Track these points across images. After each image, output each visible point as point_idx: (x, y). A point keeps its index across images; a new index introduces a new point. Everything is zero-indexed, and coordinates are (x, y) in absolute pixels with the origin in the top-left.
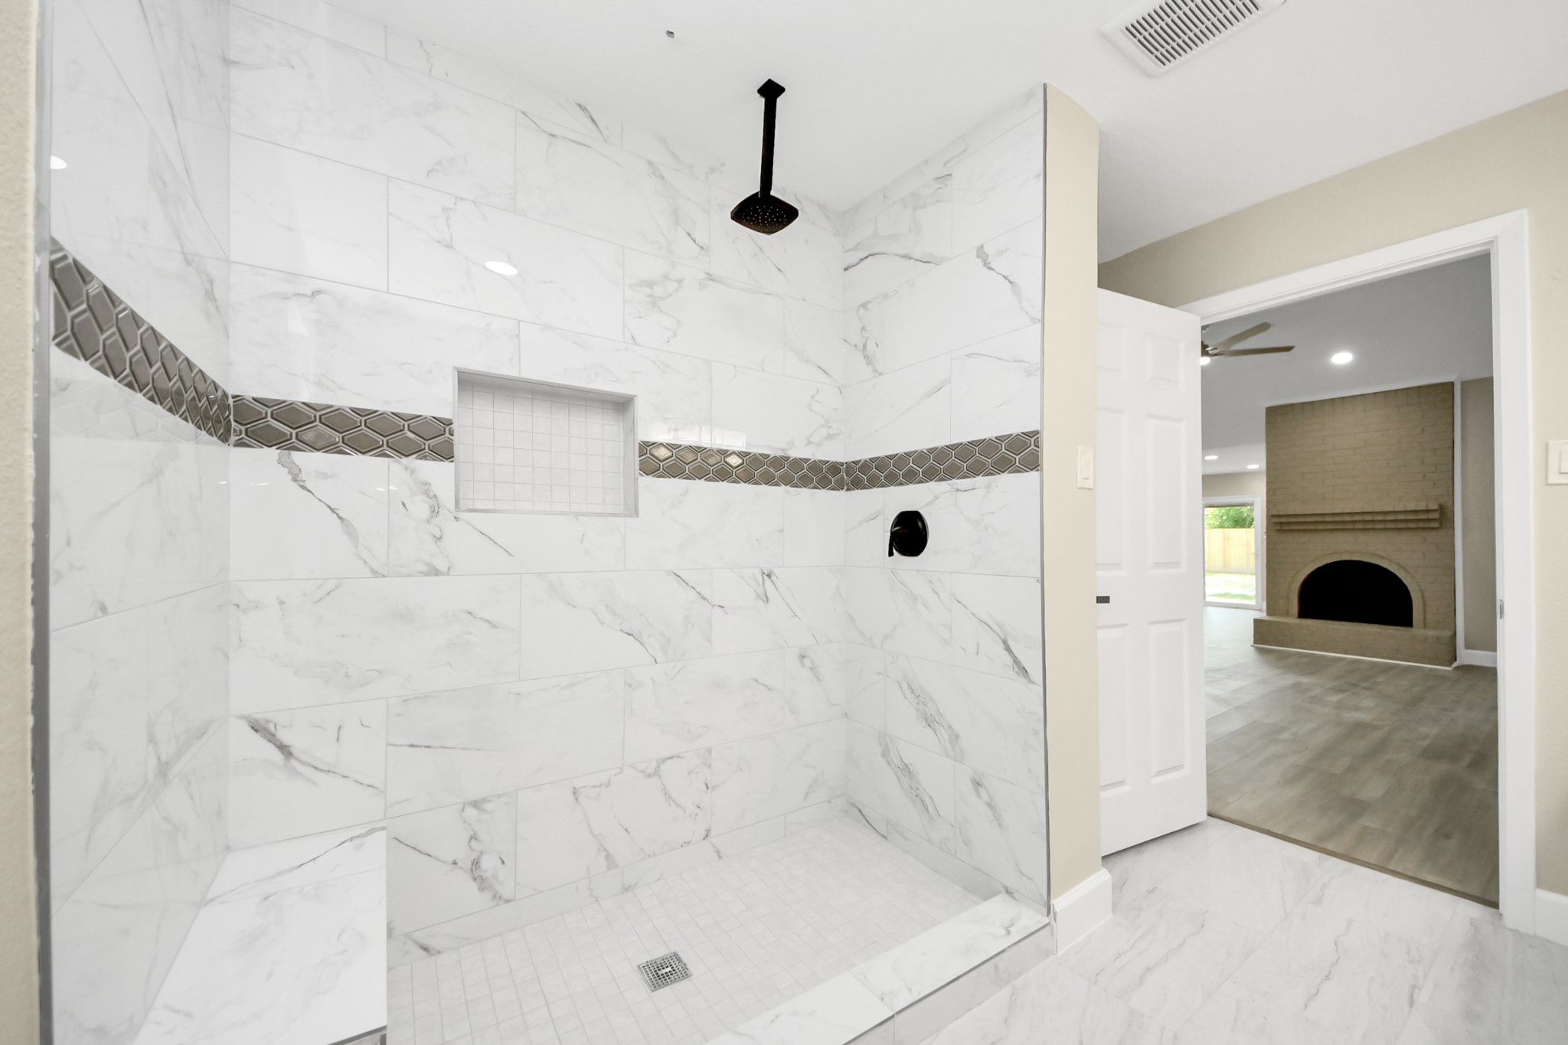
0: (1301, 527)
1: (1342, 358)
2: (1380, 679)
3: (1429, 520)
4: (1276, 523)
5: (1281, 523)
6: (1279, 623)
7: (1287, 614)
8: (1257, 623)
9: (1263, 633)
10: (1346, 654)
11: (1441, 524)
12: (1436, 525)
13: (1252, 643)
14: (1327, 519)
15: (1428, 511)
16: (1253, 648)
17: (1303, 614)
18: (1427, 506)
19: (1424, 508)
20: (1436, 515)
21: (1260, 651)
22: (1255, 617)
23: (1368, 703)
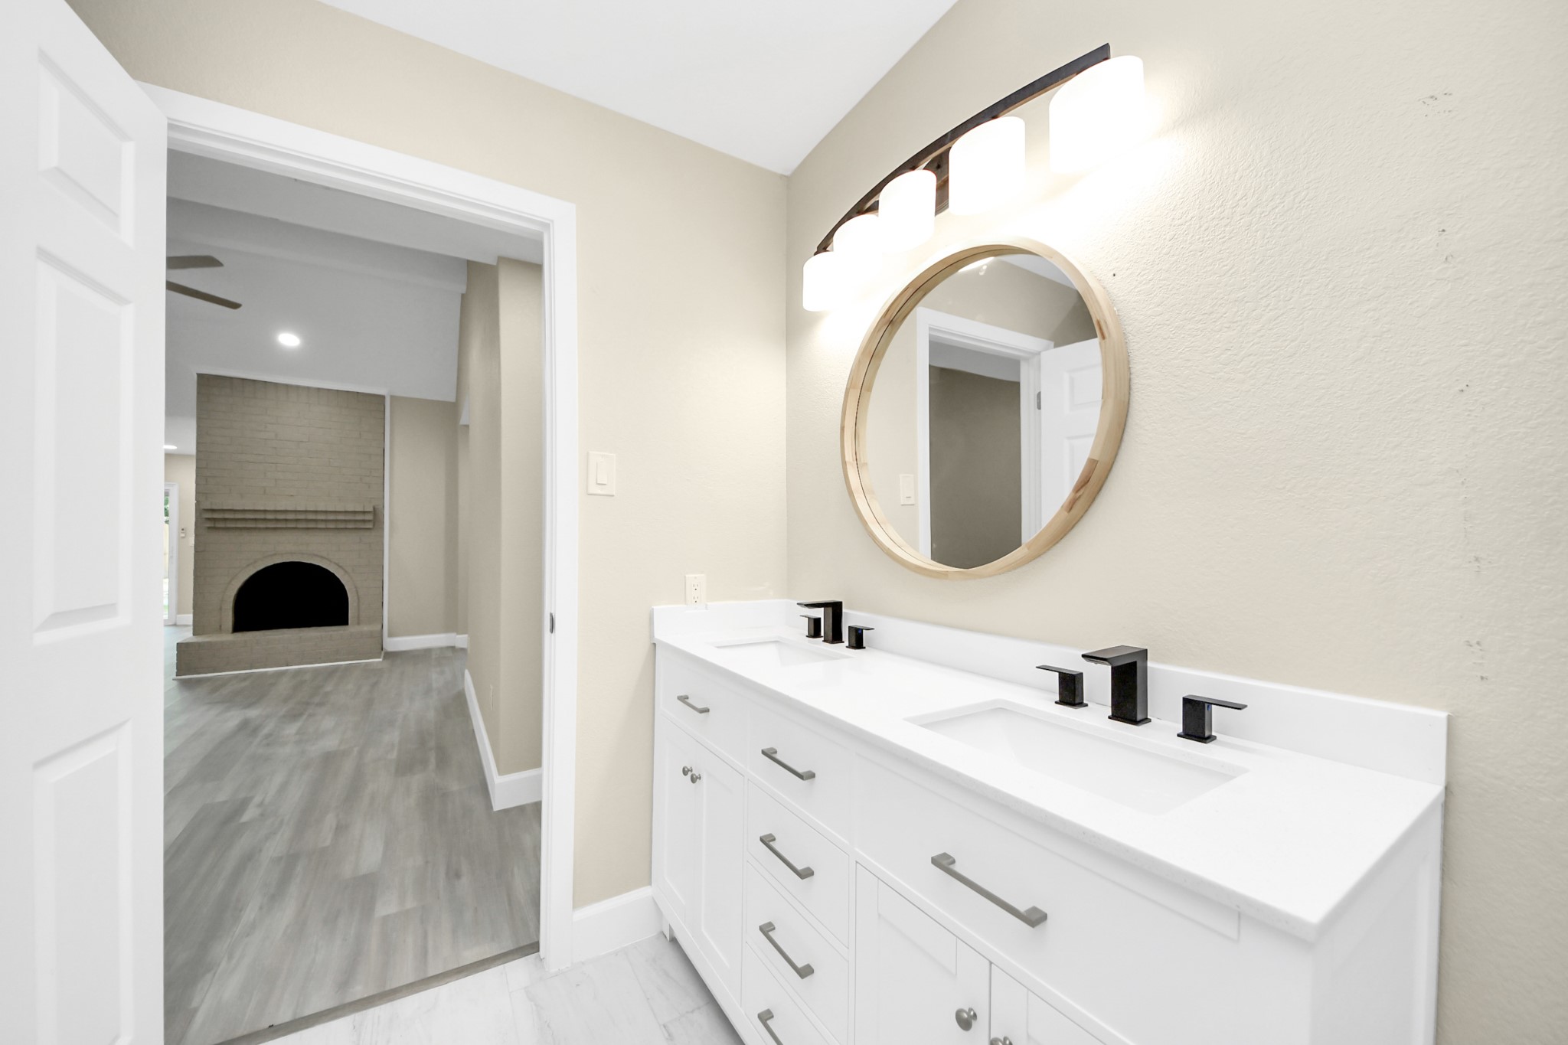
0: (240, 525)
1: (289, 340)
2: (328, 688)
3: (364, 521)
4: (208, 519)
5: (215, 520)
6: (209, 643)
7: (220, 630)
8: (182, 648)
9: (188, 660)
10: (287, 665)
11: (374, 525)
12: (370, 526)
13: (174, 676)
14: (270, 516)
15: (364, 512)
16: (175, 682)
17: (240, 626)
18: (364, 507)
19: (362, 510)
20: (369, 517)
21: (186, 685)
22: (179, 641)
23: (328, 723)
